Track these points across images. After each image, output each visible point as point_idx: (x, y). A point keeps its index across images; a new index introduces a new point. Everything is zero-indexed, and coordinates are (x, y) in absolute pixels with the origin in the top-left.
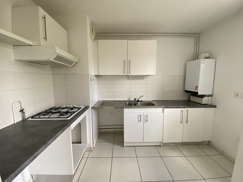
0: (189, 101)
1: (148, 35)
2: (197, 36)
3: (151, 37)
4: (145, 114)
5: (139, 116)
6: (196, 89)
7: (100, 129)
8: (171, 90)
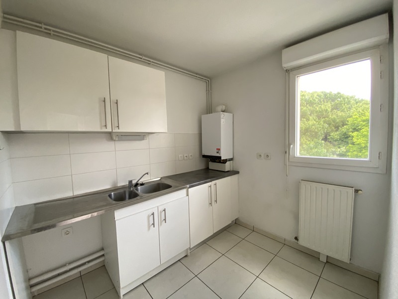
0: (207, 169)
1: (144, 59)
2: (209, 81)
3: (149, 64)
4: (161, 209)
5: (149, 217)
6: (218, 152)
7: (32, 286)
8: (186, 156)
